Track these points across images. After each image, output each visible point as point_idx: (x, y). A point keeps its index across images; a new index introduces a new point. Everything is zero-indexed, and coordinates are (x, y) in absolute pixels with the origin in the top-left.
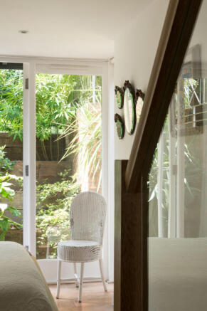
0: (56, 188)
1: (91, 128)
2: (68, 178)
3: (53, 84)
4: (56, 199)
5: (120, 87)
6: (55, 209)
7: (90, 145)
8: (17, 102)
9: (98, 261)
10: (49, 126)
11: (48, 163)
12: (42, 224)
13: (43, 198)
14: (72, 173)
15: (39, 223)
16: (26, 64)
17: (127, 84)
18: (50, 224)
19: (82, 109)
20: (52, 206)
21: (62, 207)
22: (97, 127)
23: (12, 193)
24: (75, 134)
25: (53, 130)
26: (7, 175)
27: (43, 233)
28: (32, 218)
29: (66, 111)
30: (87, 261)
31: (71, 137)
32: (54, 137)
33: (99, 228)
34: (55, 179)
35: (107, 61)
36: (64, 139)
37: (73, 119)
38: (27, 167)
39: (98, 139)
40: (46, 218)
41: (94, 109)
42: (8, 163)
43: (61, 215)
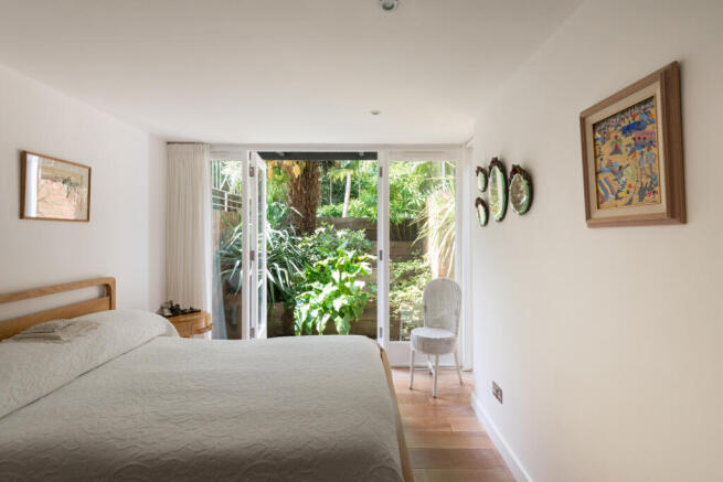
0: (408, 266)
1: (442, 213)
2: (419, 257)
3: (406, 176)
4: (409, 277)
5: (483, 167)
6: (407, 286)
7: (441, 229)
8: (374, 191)
9: (453, 354)
10: (403, 212)
11: (403, 244)
12: (396, 300)
13: (397, 276)
14: (422, 253)
15: (393, 298)
16: (380, 155)
17: (495, 162)
18: (403, 300)
19: (432, 196)
20: (404, 283)
21: (414, 283)
22: (448, 212)
23: (370, 271)
24: (426, 219)
25: (406, 215)
26: (367, 255)
27: (396, 308)
28: (386, 295)
29: (417, 199)
30: (442, 353)
31: (423, 222)
32: (407, 221)
33: (454, 317)
34: (407, 258)
35: (461, 146)
36: (415, 224)
37: (424, 206)
38: (381, 252)
39: (448, 224)
40: (400, 294)
41: (445, 196)
42: (367, 243)
43: (414, 292)
